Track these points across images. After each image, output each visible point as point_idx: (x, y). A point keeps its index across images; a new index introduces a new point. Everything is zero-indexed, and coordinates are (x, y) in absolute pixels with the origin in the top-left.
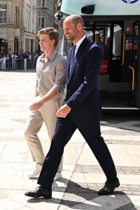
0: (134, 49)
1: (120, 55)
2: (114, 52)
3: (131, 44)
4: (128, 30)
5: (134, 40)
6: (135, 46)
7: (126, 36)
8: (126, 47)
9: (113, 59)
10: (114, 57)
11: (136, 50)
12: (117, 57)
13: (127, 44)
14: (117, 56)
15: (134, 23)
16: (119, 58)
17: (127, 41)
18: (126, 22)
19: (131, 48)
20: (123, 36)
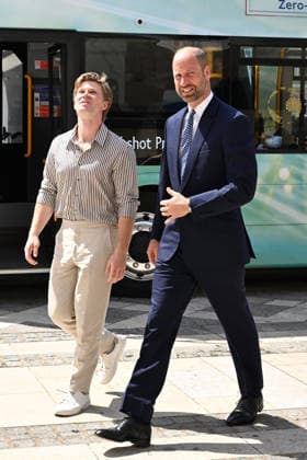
0: (55, 115)
1: (21, 130)
2: (5, 124)
3: (47, 103)
4: (37, 66)
5: (52, 93)
6: (55, 107)
7: (33, 83)
8: (36, 111)
9: (5, 142)
10: (7, 135)
11: (58, 118)
12: (14, 137)
13: (37, 104)
14: (13, 133)
15: (50, 50)
16: (19, 140)
17: (37, 95)
18: (32, 46)
19: (47, 113)
20: (25, 81)
